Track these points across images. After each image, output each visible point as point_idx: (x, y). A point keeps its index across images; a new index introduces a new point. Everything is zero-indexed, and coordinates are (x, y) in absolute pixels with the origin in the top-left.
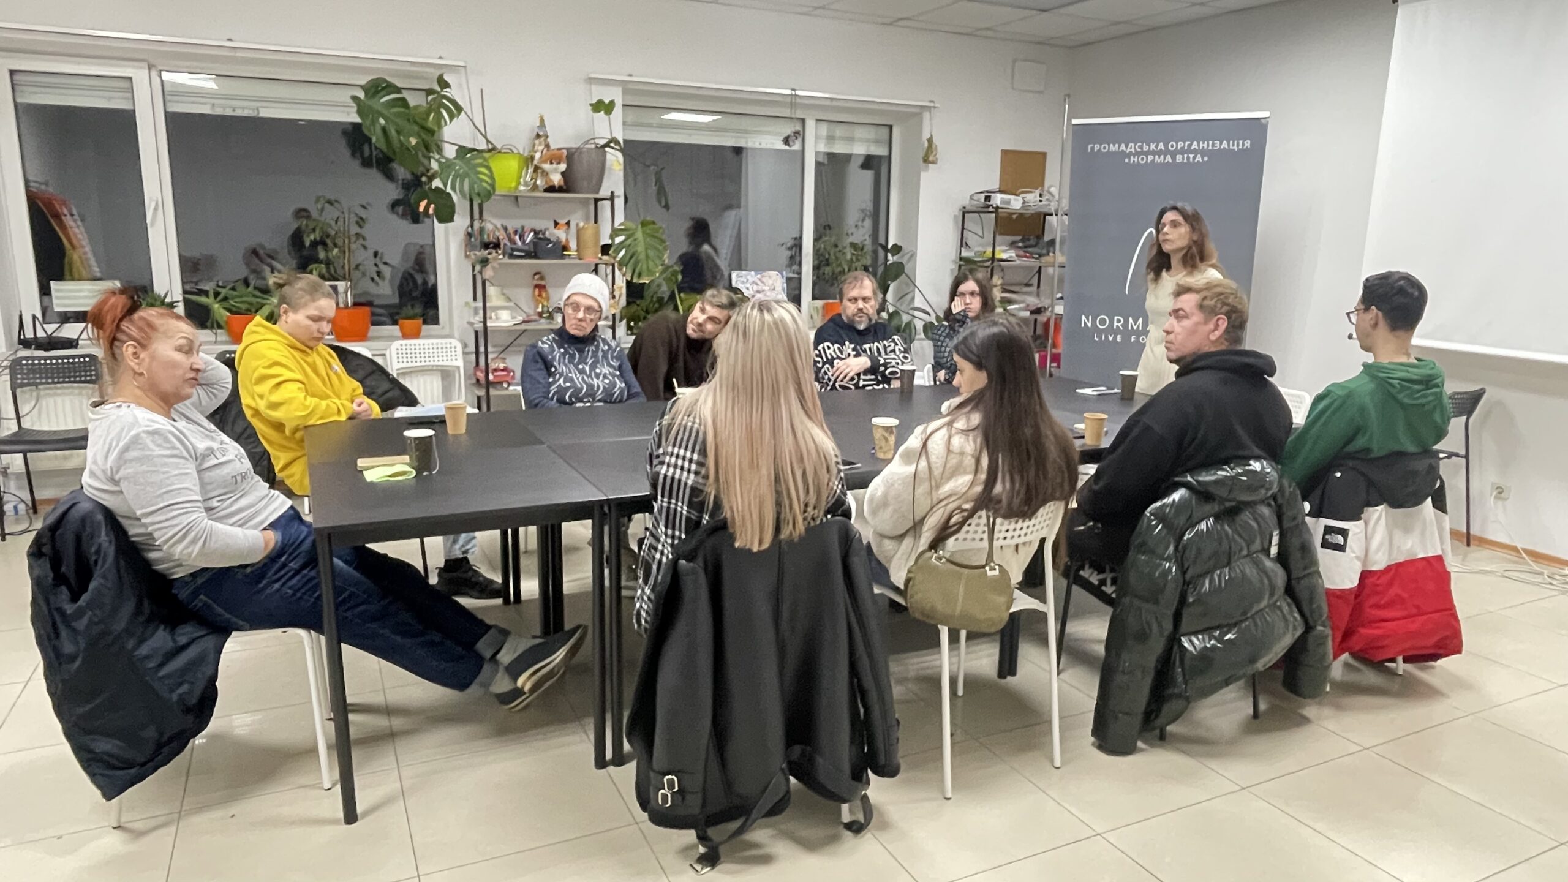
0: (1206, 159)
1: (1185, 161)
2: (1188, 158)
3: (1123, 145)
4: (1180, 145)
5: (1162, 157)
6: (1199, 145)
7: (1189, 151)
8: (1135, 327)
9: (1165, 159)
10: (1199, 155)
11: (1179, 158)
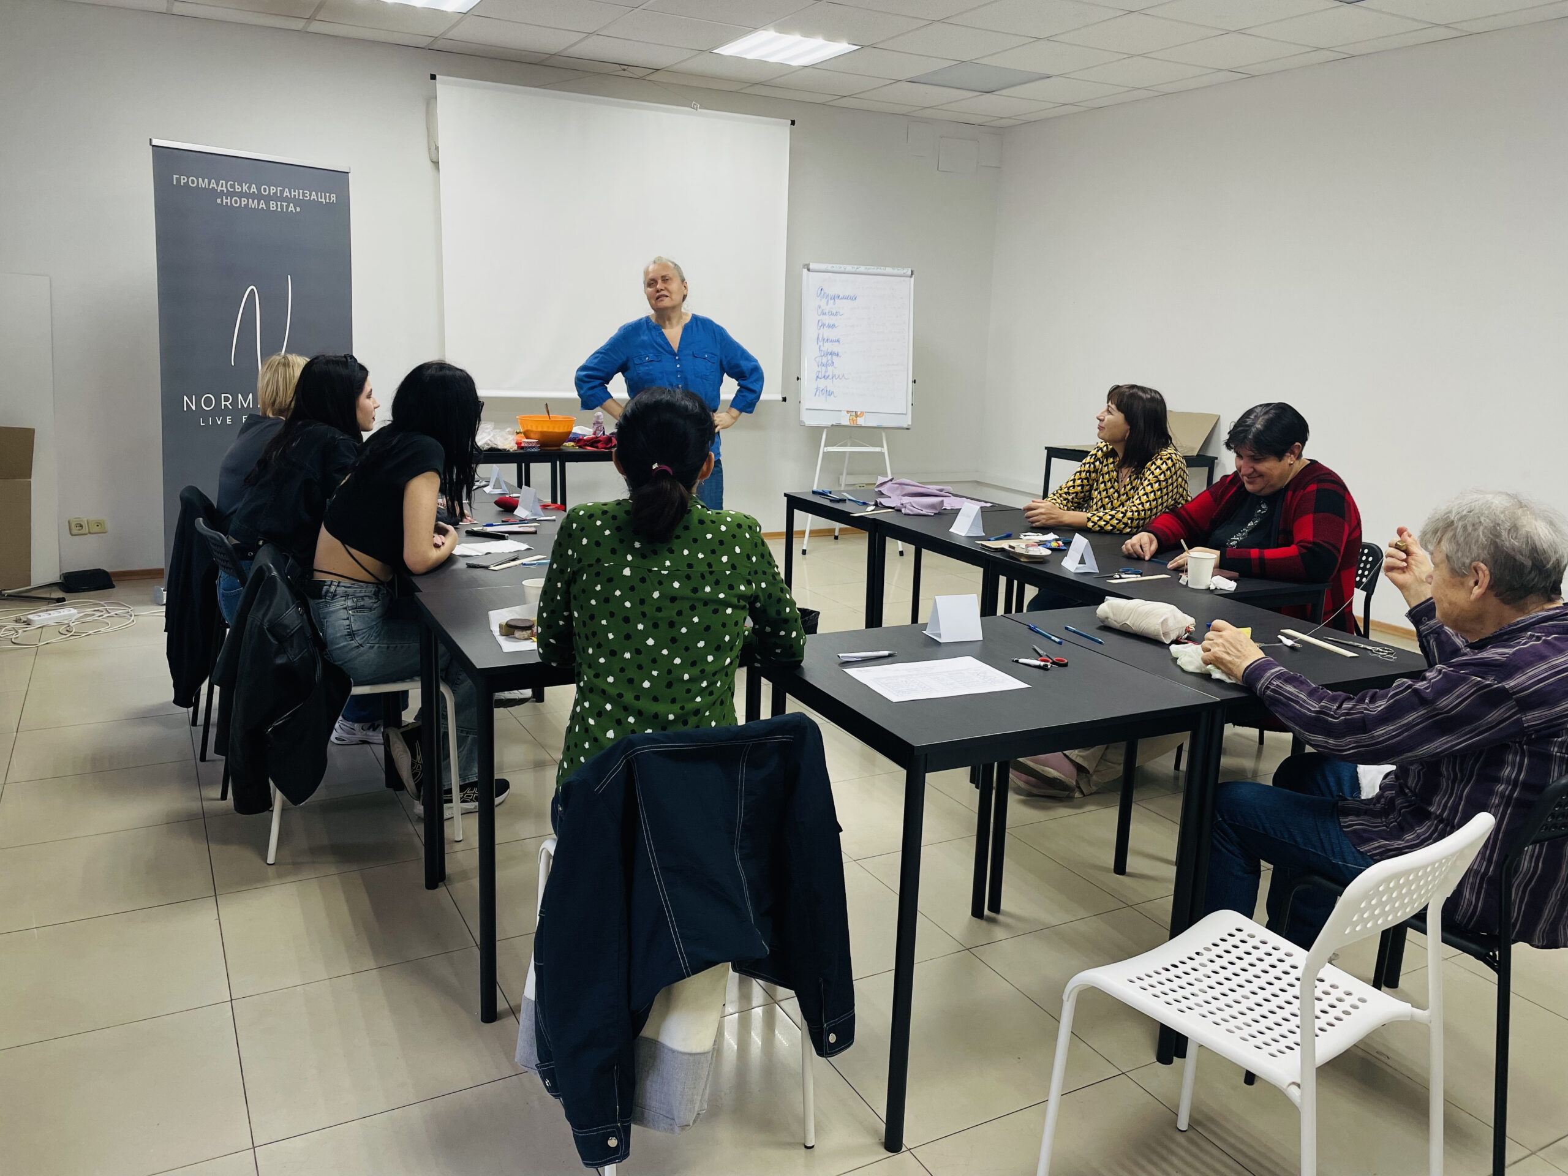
0: (298, 209)
1: (279, 210)
2: (282, 206)
3: (213, 181)
4: (273, 190)
5: (256, 201)
6: (291, 196)
7: (282, 199)
8: (245, 406)
9: (258, 206)
10: (291, 205)
11: (273, 204)
